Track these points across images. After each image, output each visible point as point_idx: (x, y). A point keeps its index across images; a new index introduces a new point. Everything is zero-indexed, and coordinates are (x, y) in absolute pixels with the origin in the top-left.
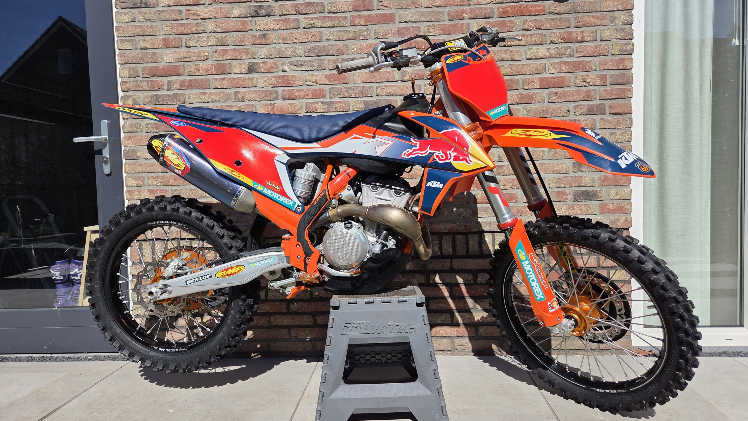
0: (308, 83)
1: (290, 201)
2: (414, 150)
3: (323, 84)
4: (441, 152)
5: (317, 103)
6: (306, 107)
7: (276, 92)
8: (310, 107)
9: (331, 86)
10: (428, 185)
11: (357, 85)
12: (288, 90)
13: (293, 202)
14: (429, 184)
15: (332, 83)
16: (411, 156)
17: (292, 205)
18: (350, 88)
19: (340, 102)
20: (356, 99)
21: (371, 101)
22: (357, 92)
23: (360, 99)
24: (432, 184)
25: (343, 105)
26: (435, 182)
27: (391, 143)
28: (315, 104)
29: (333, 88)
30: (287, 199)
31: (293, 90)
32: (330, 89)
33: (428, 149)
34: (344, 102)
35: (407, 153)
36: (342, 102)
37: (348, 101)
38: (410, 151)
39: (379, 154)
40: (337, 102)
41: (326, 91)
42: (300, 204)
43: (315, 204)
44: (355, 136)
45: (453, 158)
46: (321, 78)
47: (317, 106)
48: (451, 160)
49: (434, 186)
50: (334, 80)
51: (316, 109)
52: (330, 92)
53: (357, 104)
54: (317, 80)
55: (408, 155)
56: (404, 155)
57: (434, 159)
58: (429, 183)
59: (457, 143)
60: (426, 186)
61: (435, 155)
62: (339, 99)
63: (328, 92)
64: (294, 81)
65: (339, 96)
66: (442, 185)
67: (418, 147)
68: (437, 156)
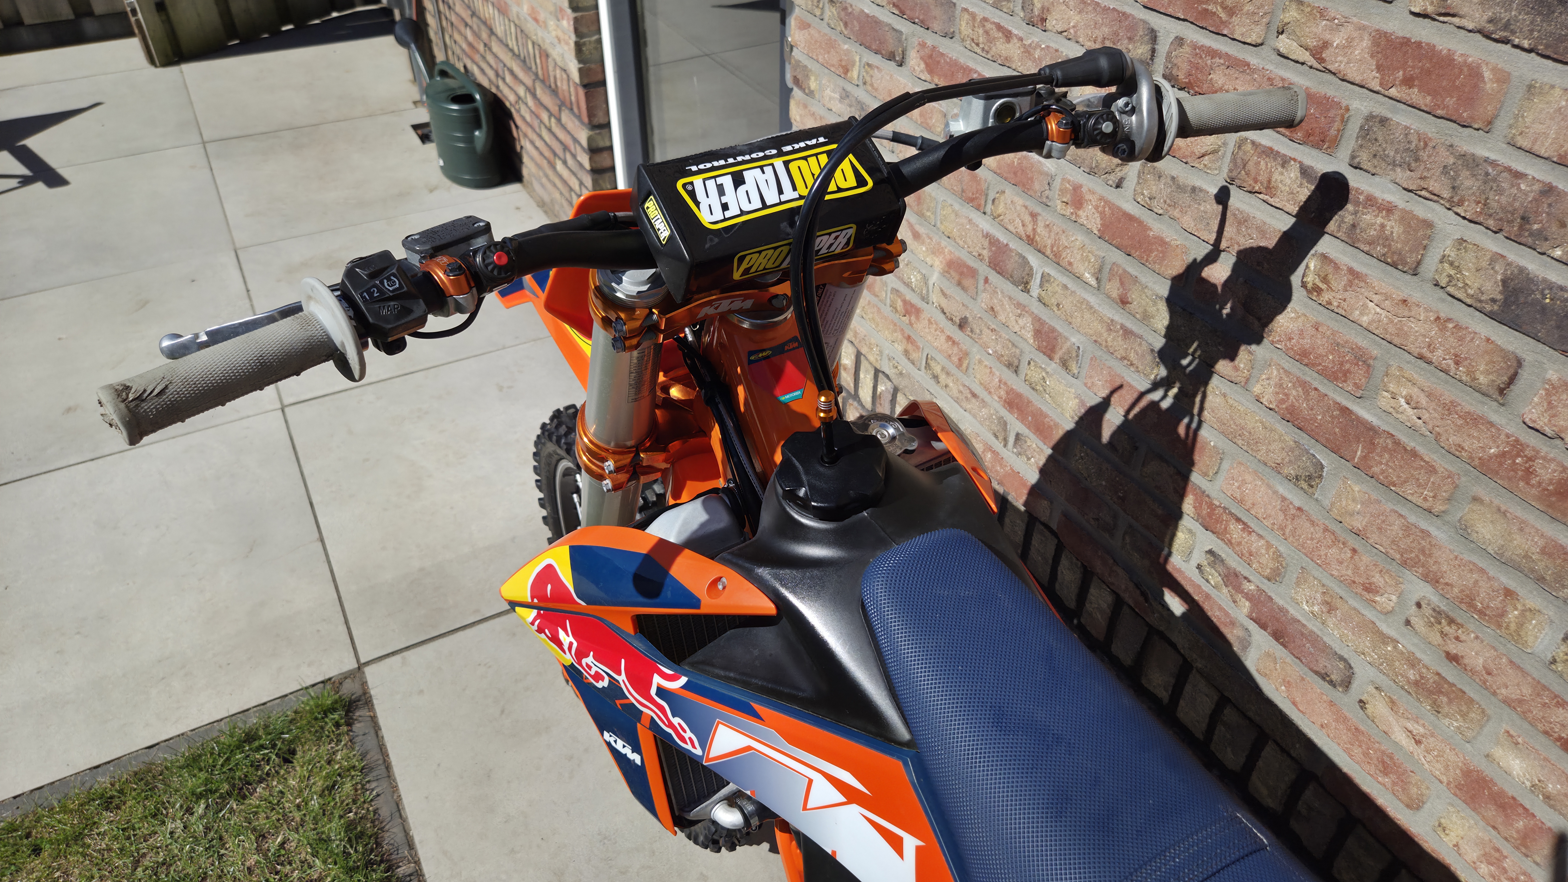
0: (1284, 43)
3: (1350, 77)
5: (1285, 162)
6: (1234, 160)
7: (1153, 36)
8: (1251, 166)
9: (1381, 107)
11: (1520, 164)
12: (1194, 46)
15: (1393, 92)
18: (1470, 162)
19: (1389, 209)
20: (1476, 235)
21: (1551, 286)
22: (1495, 200)
23: (1493, 244)
25: (1394, 227)
28: (1271, 164)
29: (1383, 121)
31: (1214, 53)
32: (1370, 118)
34: (1407, 218)
36: (1397, 215)
37: (1429, 225)
40: (1371, 201)
41: (1344, 121)
46: (1350, 40)
47: (1276, 177)
50: (1408, 82)
51: (1268, 187)
52: (1365, 133)
53: (1469, 261)
54: (1326, 45)
62: (1392, 186)
63: (1353, 128)
64: (1231, 12)
65: (1401, 175)
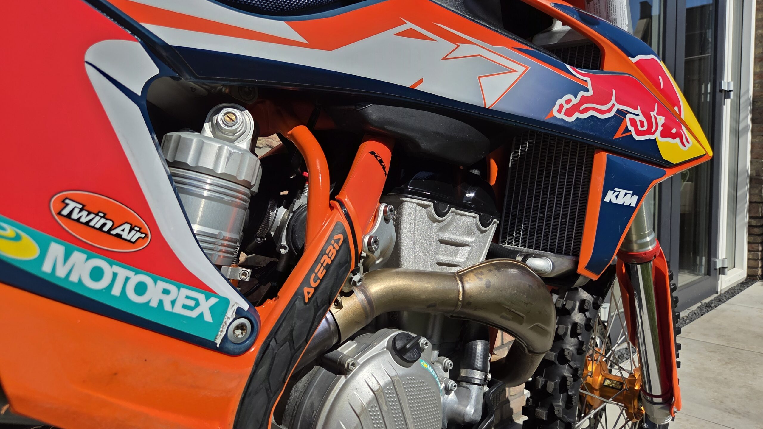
1: (201, 297)
2: (584, 100)
4: (638, 112)
10: (607, 199)
13: (213, 300)
14: (610, 196)
16: (577, 115)
17: (208, 318)
24: (617, 196)
26: (623, 192)
27: (520, 69)
30: (185, 292)
33: (613, 101)
35: (566, 107)
38: (575, 101)
39: (489, 102)
42: (246, 306)
43: (308, 291)
44: (409, 25)
45: (660, 129)
48: (657, 136)
49: (620, 201)
55: (569, 113)
56: (559, 111)
57: (627, 130)
58: (610, 192)
59: (662, 91)
60: (603, 203)
61: (628, 116)
66: (636, 198)
67: (591, 93)
68: (633, 122)
